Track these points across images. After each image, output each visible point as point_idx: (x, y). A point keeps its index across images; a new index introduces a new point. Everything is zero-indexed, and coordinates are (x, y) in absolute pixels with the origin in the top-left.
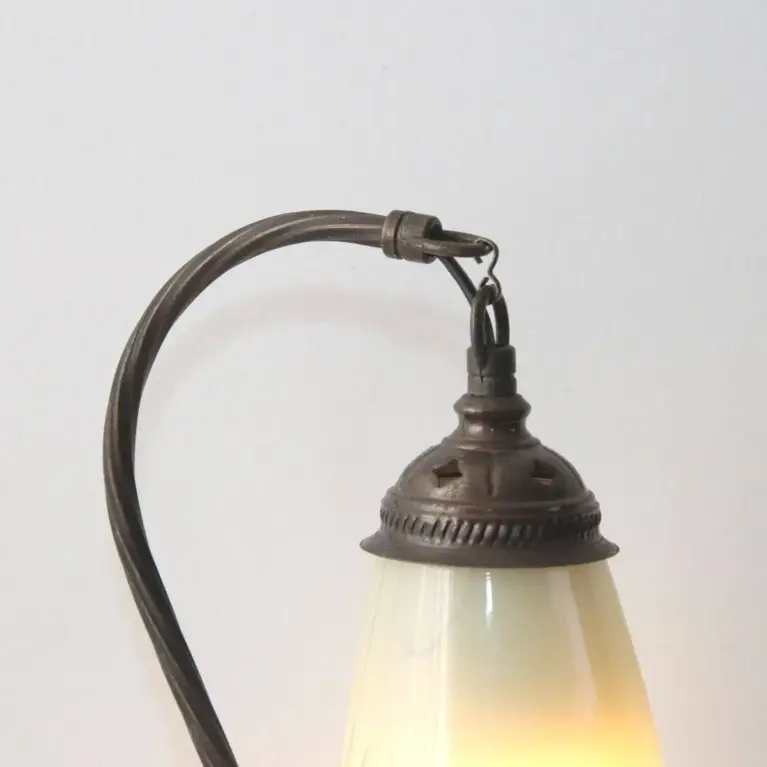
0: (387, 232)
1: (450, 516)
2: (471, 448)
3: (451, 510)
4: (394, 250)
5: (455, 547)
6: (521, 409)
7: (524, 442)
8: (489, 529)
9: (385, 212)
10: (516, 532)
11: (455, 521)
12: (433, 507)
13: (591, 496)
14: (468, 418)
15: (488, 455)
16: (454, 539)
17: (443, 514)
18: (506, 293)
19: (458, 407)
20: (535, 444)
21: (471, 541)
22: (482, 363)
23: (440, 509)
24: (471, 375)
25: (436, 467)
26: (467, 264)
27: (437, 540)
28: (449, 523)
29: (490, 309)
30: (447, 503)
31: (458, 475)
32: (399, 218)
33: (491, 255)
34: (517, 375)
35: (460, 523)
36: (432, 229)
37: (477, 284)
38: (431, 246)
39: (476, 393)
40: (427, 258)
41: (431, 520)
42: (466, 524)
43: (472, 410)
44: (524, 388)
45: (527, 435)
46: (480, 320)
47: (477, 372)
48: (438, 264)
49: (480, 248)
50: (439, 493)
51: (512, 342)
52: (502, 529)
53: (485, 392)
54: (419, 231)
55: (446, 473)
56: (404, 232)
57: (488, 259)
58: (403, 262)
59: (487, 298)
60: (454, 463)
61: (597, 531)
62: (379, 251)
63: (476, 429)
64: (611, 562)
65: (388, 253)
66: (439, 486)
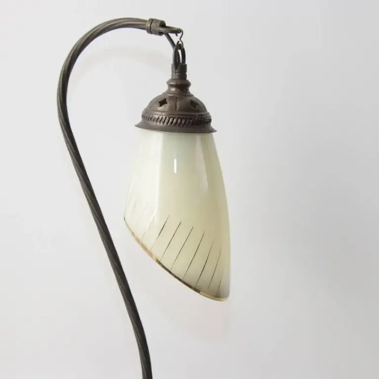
0: (148, 25)
1: (163, 116)
2: (172, 95)
3: (163, 114)
4: (150, 31)
5: (164, 125)
6: (188, 85)
7: (188, 95)
8: (175, 120)
9: (147, 18)
10: (183, 122)
11: (164, 117)
12: (158, 113)
13: (208, 113)
14: (171, 86)
15: (177, 98)
16: (163, 123)
17: (161, 115)
18: (185, 46)
19: (168, 83)
20: (192, 96)
21: (169, 124)
22: (176, 69)
23: (160, 113)
24: (173, 72)
25: (159, 101)
26: (172, 36)
27: (158, 123)
28: (162, 118)
29: (180, 51)
30: (162, 112)
31: (166, 103)
32: (152, 21)
33: (181, 34)
34: (187, 73)
35: (166, 118)
36: (163, 25)
37: (176, 43)
38: (162, 29)
39: (173, 78)
40: (161, 33)
41: (157, 117)
42: (168, 118)
43: (172, 83)
44: (189, 77)
45: (190, 93)
46: (176, 55)
47: (174, 71)
48: (164, 36)
49: (177, 31)
50: (160, 108)
51: (186, 63)
52: (179, 120)
53: (177, 78)
54: (158, 24)
55: (163, 102)
56: (153, 24)
57: (179, 35)
58: (153, 35)
59: (179, 48)
60: (165, 100)
61: (210, 125)
62: (145, 32)
63: (173, 89)
64: (214, 134)
65: (148, 32)
66: (160, 106)
